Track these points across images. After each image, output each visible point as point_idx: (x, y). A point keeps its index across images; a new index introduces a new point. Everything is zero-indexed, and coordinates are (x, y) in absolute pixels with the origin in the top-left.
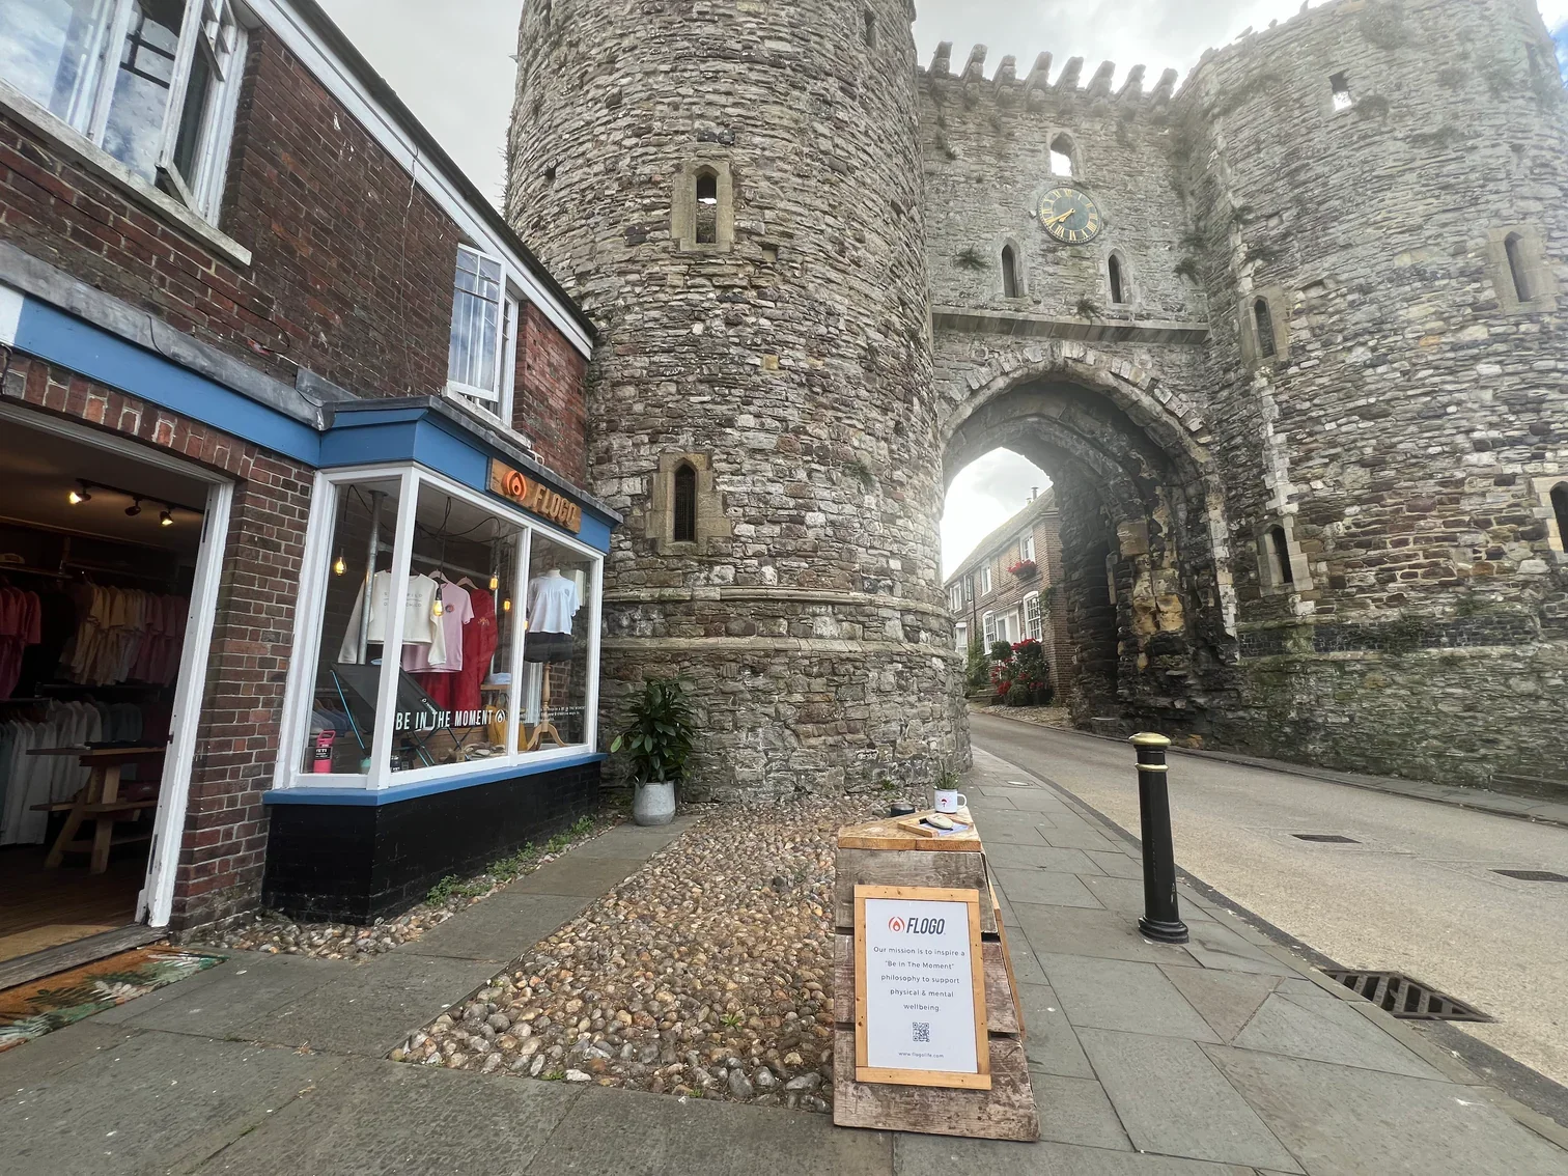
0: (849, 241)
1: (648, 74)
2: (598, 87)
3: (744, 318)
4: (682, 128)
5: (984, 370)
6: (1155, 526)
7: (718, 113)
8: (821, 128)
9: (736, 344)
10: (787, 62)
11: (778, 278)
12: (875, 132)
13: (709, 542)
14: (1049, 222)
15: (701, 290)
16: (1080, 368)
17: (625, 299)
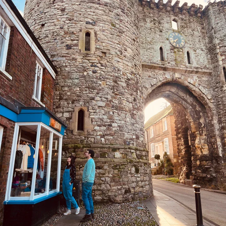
0: (123, 51)
1: (72, 5)
2: (58, 5)
3: (97, 71)
4: (82, 20)
5: (155, 80)
6: (201, 124)
7: (91, 17)
8: (117, 22)
9: (95, 78)
10: (109, 5)
11: (106, 61)
12: (129, 22)
13: (87, 131)
14: (172, 41)
15: (86, 63)
16: (180, 80)
17: (65, 64)
